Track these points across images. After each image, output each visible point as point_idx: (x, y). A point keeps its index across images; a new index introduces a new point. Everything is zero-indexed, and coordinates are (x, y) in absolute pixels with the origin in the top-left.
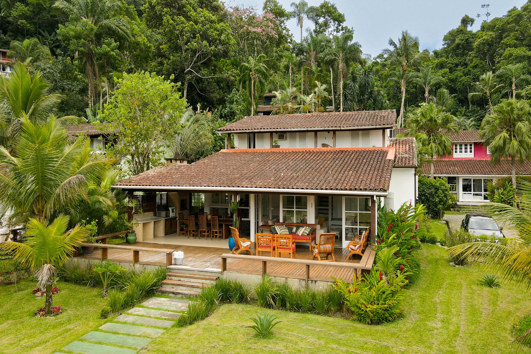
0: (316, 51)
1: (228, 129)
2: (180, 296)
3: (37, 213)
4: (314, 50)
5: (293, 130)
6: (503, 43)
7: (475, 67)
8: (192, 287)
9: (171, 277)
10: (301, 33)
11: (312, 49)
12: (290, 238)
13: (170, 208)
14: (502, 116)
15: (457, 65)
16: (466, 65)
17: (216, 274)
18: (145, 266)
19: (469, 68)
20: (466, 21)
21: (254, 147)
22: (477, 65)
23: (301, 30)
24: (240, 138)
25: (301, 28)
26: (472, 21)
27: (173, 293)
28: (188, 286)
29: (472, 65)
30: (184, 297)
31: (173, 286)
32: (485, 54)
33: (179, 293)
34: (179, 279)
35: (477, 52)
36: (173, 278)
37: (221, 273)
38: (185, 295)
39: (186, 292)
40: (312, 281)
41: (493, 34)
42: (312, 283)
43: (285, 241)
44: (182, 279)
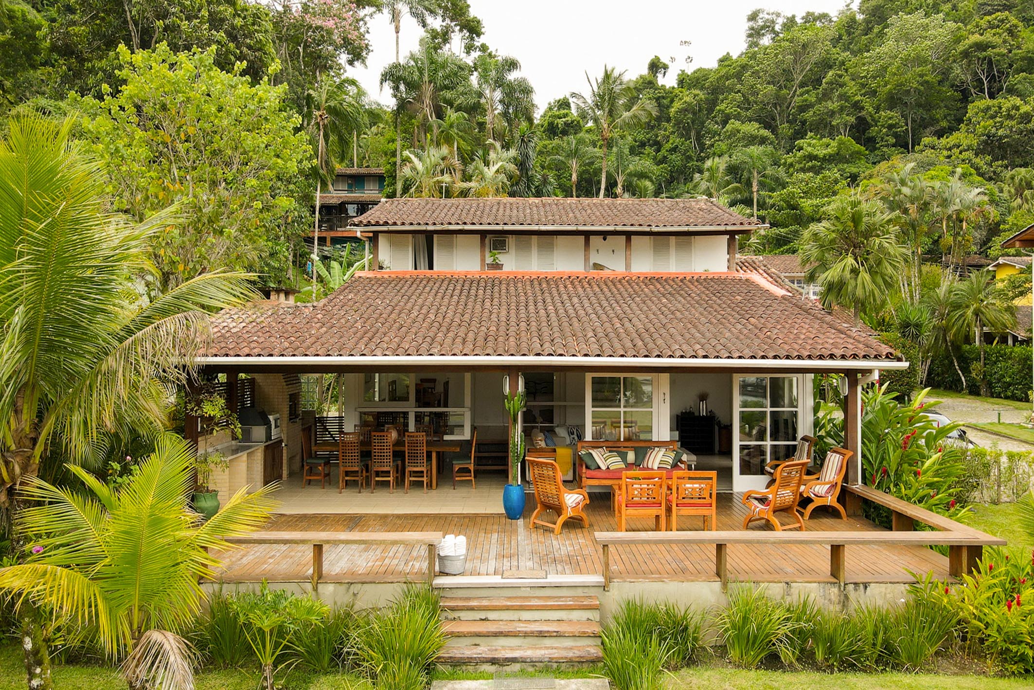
0: (435, 83)
1: (381, 222)
2: (517, 667)
3: (13, 447)
4: (430, 82)
5: (543, 228)
6: (719, 110)
7: (674, 150)
8: (541, 635)
9: (456, 614)
10: (397, 44)
11: (426, 78)
12: (711, 479)
13: (271, 418)
14: (840, 228)
15: (643, 145)
16: (658, 146)
17: (586, 590)
18: (355, 588)
19: (663, 152)
20: (656, 66)
21: (431, 267)
22: (677, 147)
23: (397, 37)
24: (392, 244)
25: (397, 32)
26: (665, 67)
27: (493, 661)
28: (526, 635)
29: (668, 146)
30: (531, 669)
31: (477, 640)
32: (688, 130)
33: (514, 660)
34: (483, 615)
35: (675, 124)
36: (464, 615)
37: (604, 588)
38: (533, 662)
39: (529, 653)
40: (856, 584)
41: (702, 95)
42: (856, 590)
43: (696, 486)
44: (492, 615)
